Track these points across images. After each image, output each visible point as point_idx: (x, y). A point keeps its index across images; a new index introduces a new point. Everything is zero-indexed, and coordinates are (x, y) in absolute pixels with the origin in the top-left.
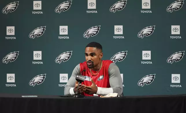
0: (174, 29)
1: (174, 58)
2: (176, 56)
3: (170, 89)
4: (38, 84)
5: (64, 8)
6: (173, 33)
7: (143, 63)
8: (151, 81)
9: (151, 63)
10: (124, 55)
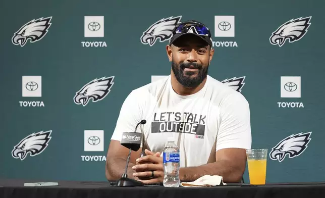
4: (33, 154)
7: (283, 107)
8: (301, 148)
9: (302, 105)
10: (238, 87)
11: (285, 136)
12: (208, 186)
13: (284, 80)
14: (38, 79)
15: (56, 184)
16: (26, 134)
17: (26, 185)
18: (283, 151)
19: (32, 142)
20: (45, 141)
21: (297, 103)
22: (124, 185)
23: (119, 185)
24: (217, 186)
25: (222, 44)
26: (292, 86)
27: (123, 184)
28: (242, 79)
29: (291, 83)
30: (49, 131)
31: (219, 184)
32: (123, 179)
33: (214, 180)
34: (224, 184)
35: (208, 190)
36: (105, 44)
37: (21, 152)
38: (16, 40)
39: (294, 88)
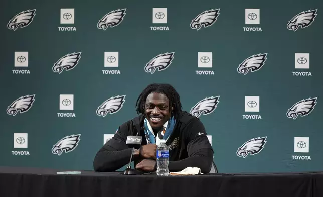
0: (300, 59)
1: (298, 110)
2: (302, 106)
3: (291, 164)
4: (67, 151)
5: (114, 20)
6: (298, 66)
7: (246, 118)
8: (259, 148)
9: (260, 117)
10: (214, 104)
11: (248, 139)
12: (189, 175)
14: (71, 97)
15: (80, 173)
16: (62, 136)
17: (58, 173)
18: (246, 150)
19: (66, 142)
20: (75, 142)
21: (257, 116)
22: (129, 174)
23: (125, 174)
25: (203, 73)
28: (218, 98)
29: (252, 101)
30: (78, 135)
31: (197, 174)
32: (128, 169)
33: (193, 171)
34: (202, 174)
35: (189, 178)
36: (119, 72)
37: (58, 150)
38: (55, 68)
39: (254, 105)
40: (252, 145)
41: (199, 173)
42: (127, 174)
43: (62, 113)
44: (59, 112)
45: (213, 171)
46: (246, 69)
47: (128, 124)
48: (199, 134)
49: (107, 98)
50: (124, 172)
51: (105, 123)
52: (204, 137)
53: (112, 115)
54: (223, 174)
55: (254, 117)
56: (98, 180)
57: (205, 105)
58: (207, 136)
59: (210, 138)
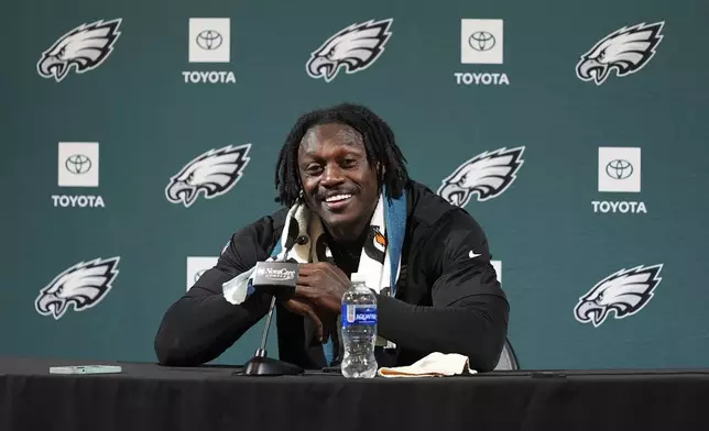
4: (80, 305)
7: (603, 210)
8: (639, 298)
9: (642, 207)
10: (509, 169)
11: (607, 271)
12: (436, 375)
13: (606, 155)
14: (91, 150)
15: (117, 369)
16: (66, 263)
17: (54, 370)
18: (602, 303)
19: (78, 282)
20: (104, 279)
21: (633, 204)
22: (260, 372)
23: (248, 372)
24: (455, 375)
25: (477, 79)
26: (622, 168)
27: (257, 370)
28: (518, 152)
29: (620, 161)
30: (113, 259)
31: (460, 372)
32: (258, 360)
33: (448, 364)
34: (472, 372)
35: (437, 384)
36: (231, 77)
37: (54, 302)
38: (46, 66)
39: (626, 172)
40: (619, 289)
41: (465, 370)
42: (254, 374)
43: (64, 197)
44: (55, 194)
45: (504, 363)
46: (602, 69)
47: (257, 229)
48: (472, 255)
49: (197, 152)
50: (244, 367)
51: (191, 226)
52: (483, 265)
53: (212, 201)
54: (536, 375)
55: (624, 207)
56: (171, 391)
57: (481, 172)
58: (492, 263)
59: (497, 265)
